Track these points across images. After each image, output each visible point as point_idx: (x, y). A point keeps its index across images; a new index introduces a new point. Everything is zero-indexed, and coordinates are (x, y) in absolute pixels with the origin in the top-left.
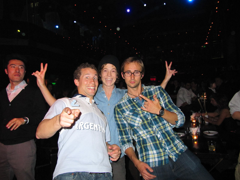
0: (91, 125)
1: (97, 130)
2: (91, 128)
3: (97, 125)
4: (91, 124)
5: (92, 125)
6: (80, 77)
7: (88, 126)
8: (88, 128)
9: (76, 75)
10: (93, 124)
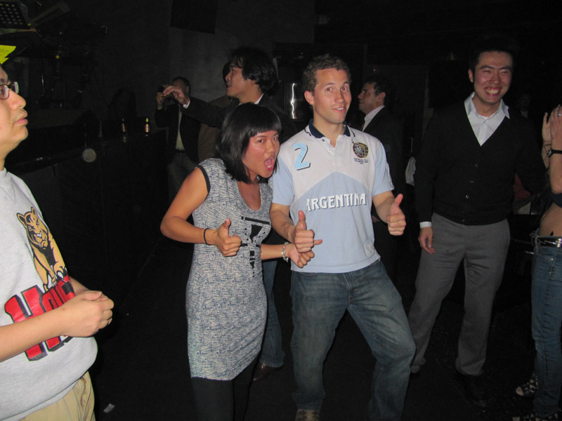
0: (330, 201)
1: (342, 205)
2: (330, 206)
3: (341, 196)
4: (330, 197)
5: (332, 200)
6: (314, 87)
7: (325, 203)
8: (325, 207)
9: (308, 82)
10: (333, 197)
